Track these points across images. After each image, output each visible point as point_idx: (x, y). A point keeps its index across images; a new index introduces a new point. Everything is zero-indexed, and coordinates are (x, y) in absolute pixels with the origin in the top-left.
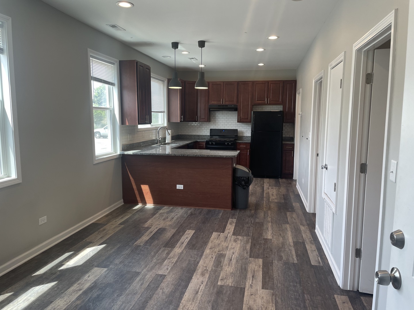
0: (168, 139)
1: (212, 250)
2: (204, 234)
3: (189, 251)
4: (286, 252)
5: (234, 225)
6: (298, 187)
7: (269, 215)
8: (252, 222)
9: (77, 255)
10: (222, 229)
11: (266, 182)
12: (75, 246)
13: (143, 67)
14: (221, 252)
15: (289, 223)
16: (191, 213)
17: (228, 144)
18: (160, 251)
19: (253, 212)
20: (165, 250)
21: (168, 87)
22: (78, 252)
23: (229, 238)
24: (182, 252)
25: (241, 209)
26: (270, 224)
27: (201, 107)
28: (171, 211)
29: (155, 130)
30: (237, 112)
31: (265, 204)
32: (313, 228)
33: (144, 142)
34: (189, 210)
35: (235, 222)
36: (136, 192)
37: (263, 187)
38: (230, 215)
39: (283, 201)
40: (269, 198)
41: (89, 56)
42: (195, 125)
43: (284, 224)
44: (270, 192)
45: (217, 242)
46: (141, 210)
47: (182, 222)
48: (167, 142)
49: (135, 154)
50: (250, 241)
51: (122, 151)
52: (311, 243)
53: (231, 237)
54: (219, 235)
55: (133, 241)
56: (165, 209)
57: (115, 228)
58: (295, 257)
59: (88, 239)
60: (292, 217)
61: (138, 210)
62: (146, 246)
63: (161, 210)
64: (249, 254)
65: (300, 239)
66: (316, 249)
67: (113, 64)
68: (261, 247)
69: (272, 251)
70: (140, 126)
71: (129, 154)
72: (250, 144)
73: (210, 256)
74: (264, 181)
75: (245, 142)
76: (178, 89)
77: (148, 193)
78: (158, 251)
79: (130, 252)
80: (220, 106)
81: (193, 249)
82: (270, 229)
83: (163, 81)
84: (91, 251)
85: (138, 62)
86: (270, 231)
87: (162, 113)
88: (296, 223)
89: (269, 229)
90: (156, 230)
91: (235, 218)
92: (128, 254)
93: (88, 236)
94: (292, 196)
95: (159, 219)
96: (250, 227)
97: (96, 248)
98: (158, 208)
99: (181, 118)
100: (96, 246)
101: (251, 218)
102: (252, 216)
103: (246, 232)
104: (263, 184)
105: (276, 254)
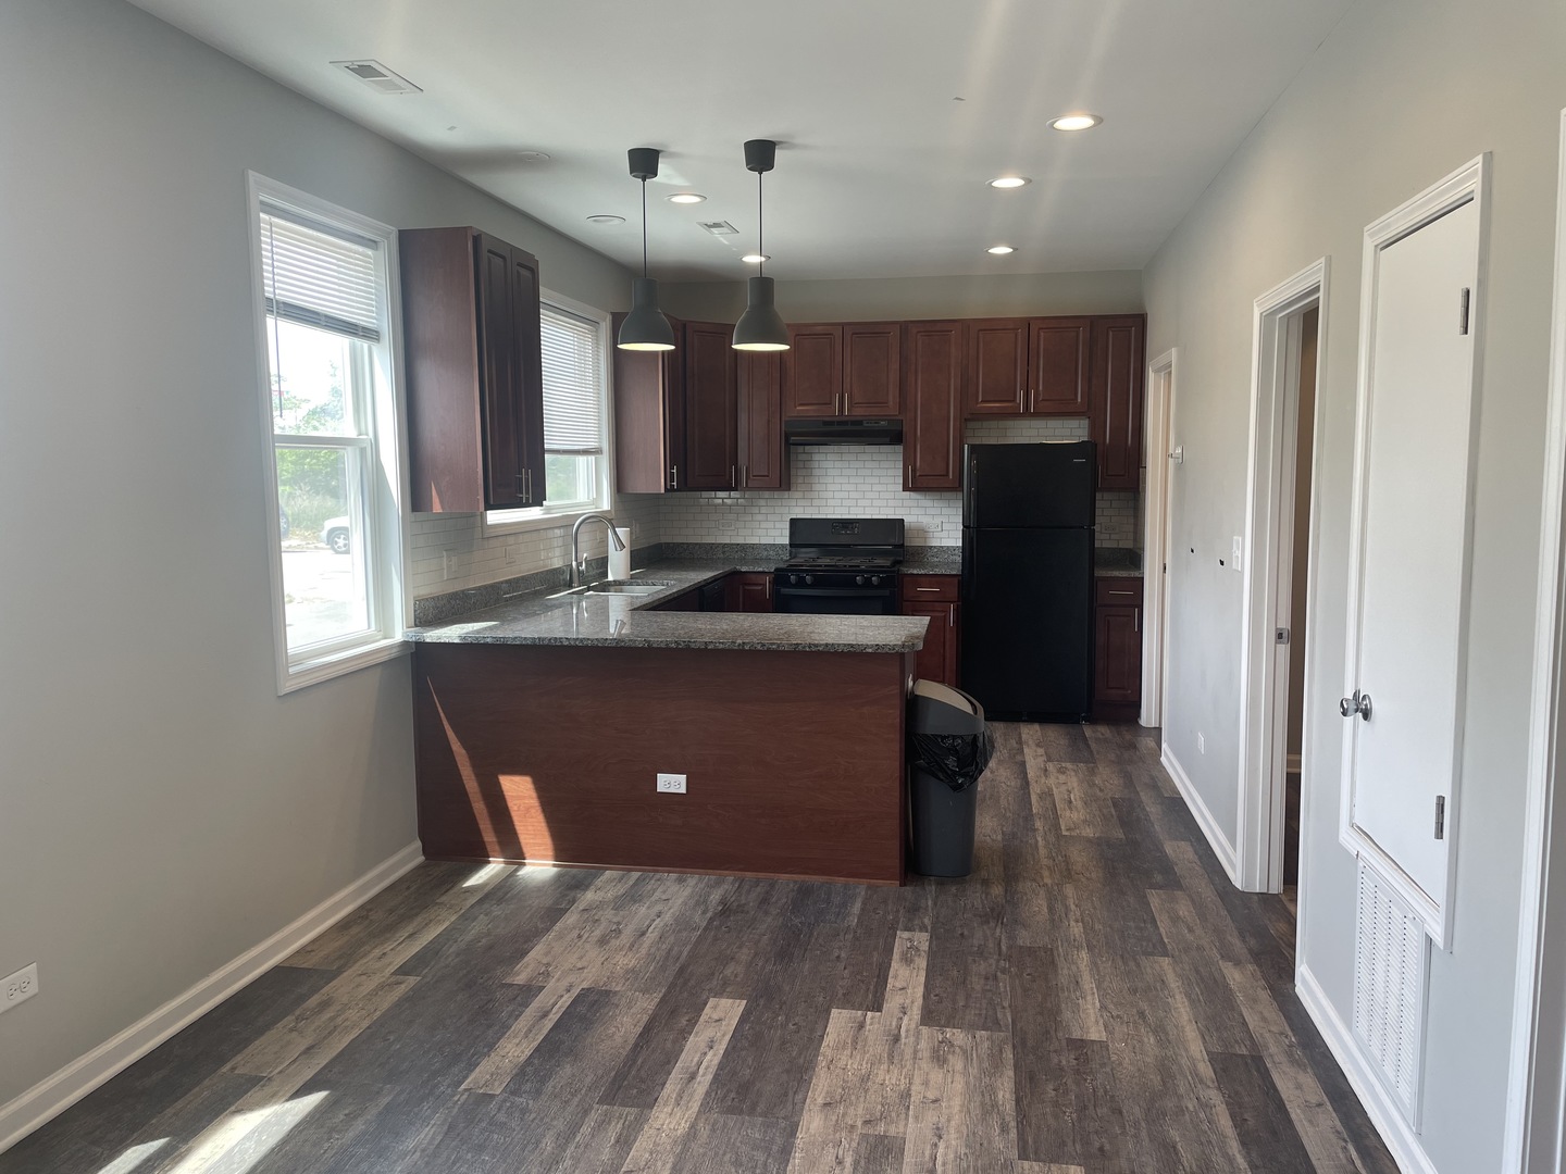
0: (618, 566)
1: (834, 1118)
2: (788, 1019)
3: (725, 1124)
4: (1187, 1116)
5: (924, 964)
6: (1168, 759)
7: (1073, 907)
8: (1004, 948)
9: (182, 1157)
10: (872, 987)
11: (1030, 742)
12: (179, 1104)
13: (504, 258)
14: (881, 1129)
15: (1169, 947)
16: (723, 902)
17: (868, 582)
18: (586, 1129)
19: (997, 890)
20: (609, 1123)
21: (615, 343)
22: (186, 1140)
23: (906, 1041)
24: (692, 1133)
25: (943, 880)
26: (1084, 954)
27: (754, 429)
28: (633, 897)
29: (559, 527)
30: (899, 448)
31: (1042, 852)
32: (1280, 977)
33: (513, 584)
34: (714, 888)
35: (925, 946)
36: (479, 807)
37: (1023, 764)
38: (898, 911)
39: (1119, 834)
40: (1057, 817)
41: (254, 204)
42: (728, 501)
43: (1147, 954)
44: (1054, 789)
45: (854, 1064)
46: (500, 891)
47: (685, 953)
48: (610, 578)
49: (469, 640)
50: (1009, 1055)
51: (416, 626)
52: (1294, 1062)
53: (918, 1034)
54: (861, 1026)
55: (455, 1070)
56: (609, 883)
57: (375, 992)
58: (1234, 1147)
59: (242, 1063)
60: (1175, 919)
61: (486, 890)
62: (518, 1100)
63: (587, 888)
64: (1013, 1134)
65: (1236, 1041)
66: (1325, 1097)
67: (372, 244)
68: (1066, 1092)
69: (1121, 1113)
70: (495, 517)
71: (445, 643)
72: (956, 580)
73: (829, 1157)
74: (1020, 734)
75: (937, 571)
76: (654, 354)
77: (533, 811)
78: (574, 1129)
79: (439, 1138)
80: (831, 423)
81: (741, 1112)
82: (1088, 983)
83: (594, 323)
84: (253, 1132)
85: (480, 235)
86: (1089, 998)
87: (592, 458)
88: (1200, 948)
89: (1086, 987)
90: (567, 1000)
91: (923, 928)
92: (432, 1147)
93: (247, 1042)
94: (1153, 809)
95: (580, 937)
96: (995, 978)
97: (276, 1115)
98: (574, 877)
99: (669, 477)
100: (275, 1103)
101: (992, 924)
102: (995, 915)
103: (984, 1001)
104: (1021, 751)
105: (1144, 1134)
